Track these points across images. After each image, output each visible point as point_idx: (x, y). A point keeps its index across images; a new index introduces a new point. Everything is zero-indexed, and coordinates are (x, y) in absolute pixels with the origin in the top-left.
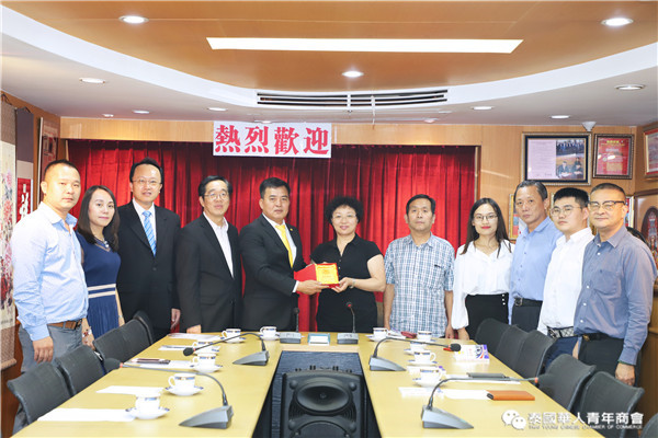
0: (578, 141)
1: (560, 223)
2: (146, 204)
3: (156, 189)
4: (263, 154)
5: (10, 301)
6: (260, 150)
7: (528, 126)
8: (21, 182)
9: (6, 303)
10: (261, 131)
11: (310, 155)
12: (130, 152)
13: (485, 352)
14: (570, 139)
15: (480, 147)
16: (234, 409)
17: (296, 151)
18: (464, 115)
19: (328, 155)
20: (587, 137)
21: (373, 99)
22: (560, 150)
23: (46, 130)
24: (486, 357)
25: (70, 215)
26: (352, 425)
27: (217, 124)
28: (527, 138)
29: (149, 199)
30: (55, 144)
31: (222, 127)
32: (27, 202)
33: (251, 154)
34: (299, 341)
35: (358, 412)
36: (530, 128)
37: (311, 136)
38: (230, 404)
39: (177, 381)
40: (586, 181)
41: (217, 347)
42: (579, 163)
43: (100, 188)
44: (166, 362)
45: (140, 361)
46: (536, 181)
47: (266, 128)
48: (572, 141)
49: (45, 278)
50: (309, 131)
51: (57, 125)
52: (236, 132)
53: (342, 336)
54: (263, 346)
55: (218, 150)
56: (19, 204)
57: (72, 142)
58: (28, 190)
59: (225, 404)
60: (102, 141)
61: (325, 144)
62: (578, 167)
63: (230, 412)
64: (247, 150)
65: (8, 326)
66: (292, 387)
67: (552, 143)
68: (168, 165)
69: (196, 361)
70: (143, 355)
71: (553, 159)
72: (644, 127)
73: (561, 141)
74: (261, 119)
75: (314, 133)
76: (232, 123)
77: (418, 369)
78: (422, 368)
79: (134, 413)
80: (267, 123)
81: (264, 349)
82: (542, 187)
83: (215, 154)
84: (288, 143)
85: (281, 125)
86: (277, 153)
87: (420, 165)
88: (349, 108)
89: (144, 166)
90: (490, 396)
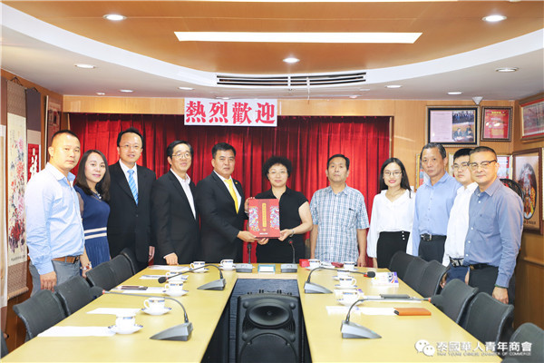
0: (469, 112)
1: (459, 176)
2: (131, 164)
3: (138, 152)
4: (223, 124)
5: (23, 242)
6: (221, 120)
7: (430, 101)
8: (31, 147)
9: (19, 243)
10: (222, 106)
11: (260, 124)
12: (119, 122)
13: (395, 277)
14: (462, 111)
15: (393, 117)
16: (193, 325)
17: (249, 121)
18: (379, 92)
19: (275, 125)
20: (476, 109)
21: (308, 80)
22: (455, 120)
23: (51, 105)
24: (396, 282)
25: (70, 174)
26: (292, 336)
27: (187, 100)
28: (430, 110)
29: (134, 160)
30: (58, 117)
31: (191, 103)
32: (36, 163)
33: (214, 123)
34: (251, 271)
35: (297, 326)
36: (432, 102)
37: (261, 109)
38: (190, 321)
39: (151, 304)
40: (476, 143)
41: (186, 276)
42: (470, 130)
43: (95, 151)
44: (145, 289)
45: (123, 288)
46: (438, 143)
47: (226, 103)
48: (465, 112)
49: (52, 222)
50: (260, 105)
51: (60, 101)
52: (202, 106)
53: (285, 266)
54: (221, 275)
55: (188, 121)
56: (30, 164)
57: (73, 115)
58: (37, 153)
59: (187, 321)
60: (96, 114)
61: (272, 116)
62: (469, 132)
63: (190, 328)
64: (211, 121)
65: (21, 261)
66: (245, 307)
67: (449, 114)
68: (149, 133)
69: (167, 287)
70: (126, 283)
71: (451, 126)
72: (520, 101)
73: (456, 112)
74: (221, 96)
75: (264, 107)
76: (199, 99)
77: (342, 291)
78: (345, 291)
79: (114, 329)
80: (226, 99)
81: (222, 278)
82: (442, 148)
83: (186, 123)
84: (243, 115)
85: (238, 101)
86: (235, 122)
87: (346, 132)
88: (289, 87)
89: (129, 133)
90: (396, 312)
